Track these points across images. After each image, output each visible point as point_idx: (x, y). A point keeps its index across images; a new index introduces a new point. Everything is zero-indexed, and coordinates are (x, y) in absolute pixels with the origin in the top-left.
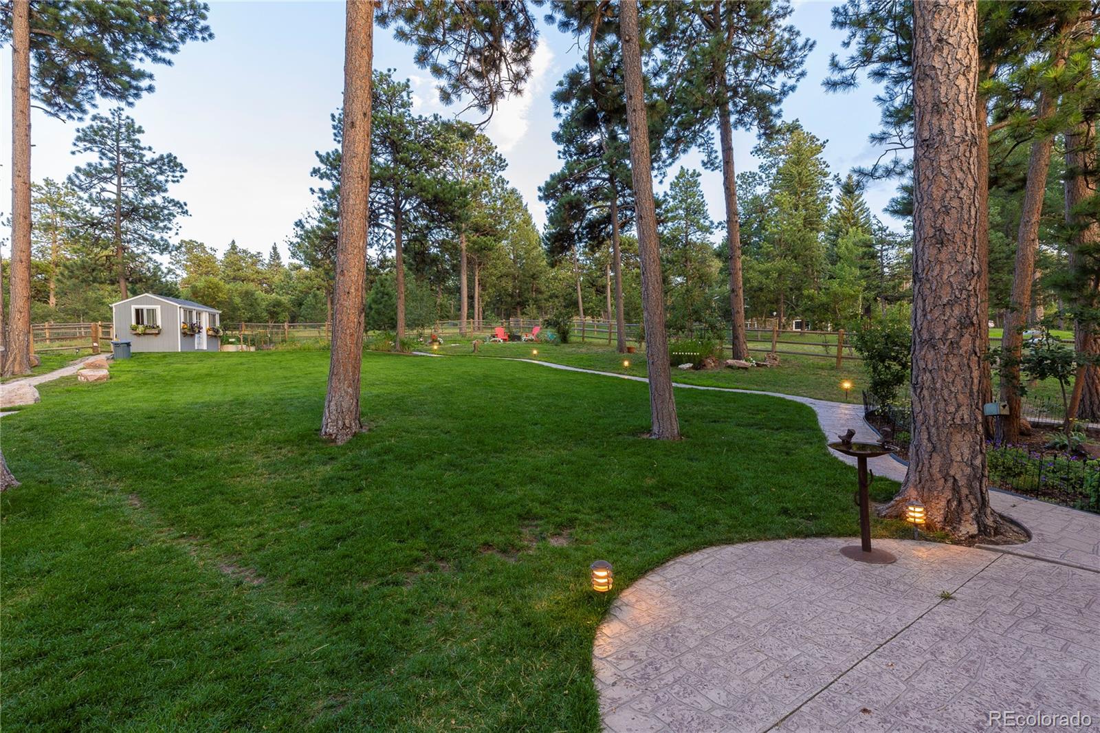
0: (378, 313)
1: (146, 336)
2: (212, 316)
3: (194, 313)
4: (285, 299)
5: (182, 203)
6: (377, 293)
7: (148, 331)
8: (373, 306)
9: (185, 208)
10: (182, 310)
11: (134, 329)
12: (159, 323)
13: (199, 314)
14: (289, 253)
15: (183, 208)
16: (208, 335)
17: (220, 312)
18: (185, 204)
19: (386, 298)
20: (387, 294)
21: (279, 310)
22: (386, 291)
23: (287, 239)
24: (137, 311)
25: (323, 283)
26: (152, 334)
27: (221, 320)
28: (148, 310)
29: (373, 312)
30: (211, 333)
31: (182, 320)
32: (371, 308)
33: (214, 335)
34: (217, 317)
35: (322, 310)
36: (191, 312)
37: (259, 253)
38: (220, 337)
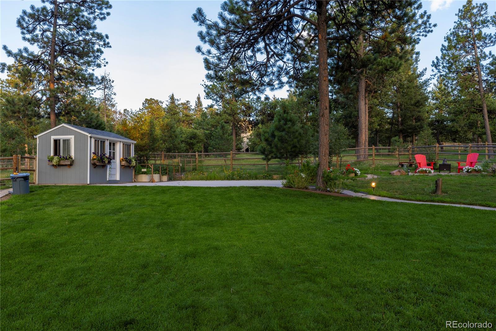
0: (282, 140)
1: (62, 167)
2: (127, 147)
3: (107, 144)
4: (200, 132)
5: (104, 34)
6: (280, 121)
7: (62, 163)
8: (276, 133)
9: (107, 41)
10: (93, 140)
11: (51, 160)
12: (73, 154)
13: (112, 145)
14: (204, 94)
15: (104, 41)
16: (121, 166)
17: (135, 142)
18: (107, 37)
19: (289, 124)
20: (290, 121)
21: (194, 141)
22: (289, 118)
23: (203, 83)
24: (56, 141)
25: (230, 118)
26: (66, 165)
27: (136, 151)
28: (64, 141)
29: (276, 139)
30: (124, 163)
31: (93, 151)
32: (273, 136)
33: (126, 166)
34: (132, 148)
35: (228, 140)
36: (103, 142)
37: (188, 101)
38: (134, 167)
